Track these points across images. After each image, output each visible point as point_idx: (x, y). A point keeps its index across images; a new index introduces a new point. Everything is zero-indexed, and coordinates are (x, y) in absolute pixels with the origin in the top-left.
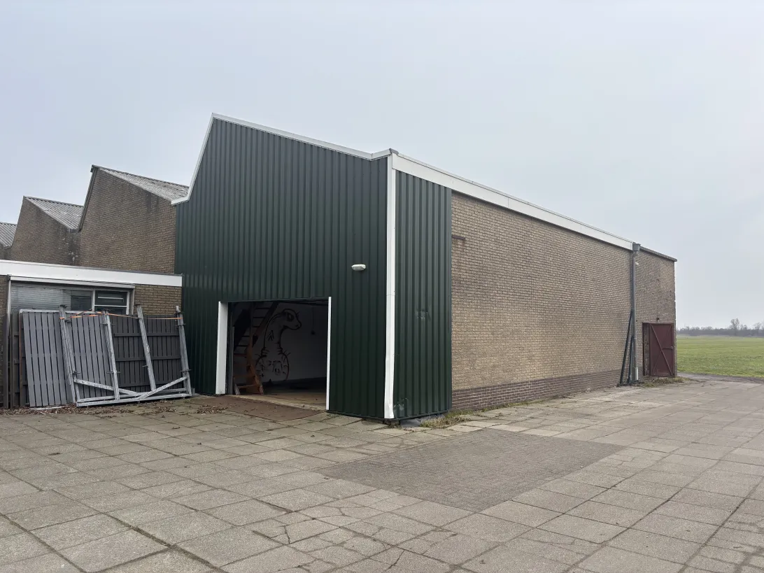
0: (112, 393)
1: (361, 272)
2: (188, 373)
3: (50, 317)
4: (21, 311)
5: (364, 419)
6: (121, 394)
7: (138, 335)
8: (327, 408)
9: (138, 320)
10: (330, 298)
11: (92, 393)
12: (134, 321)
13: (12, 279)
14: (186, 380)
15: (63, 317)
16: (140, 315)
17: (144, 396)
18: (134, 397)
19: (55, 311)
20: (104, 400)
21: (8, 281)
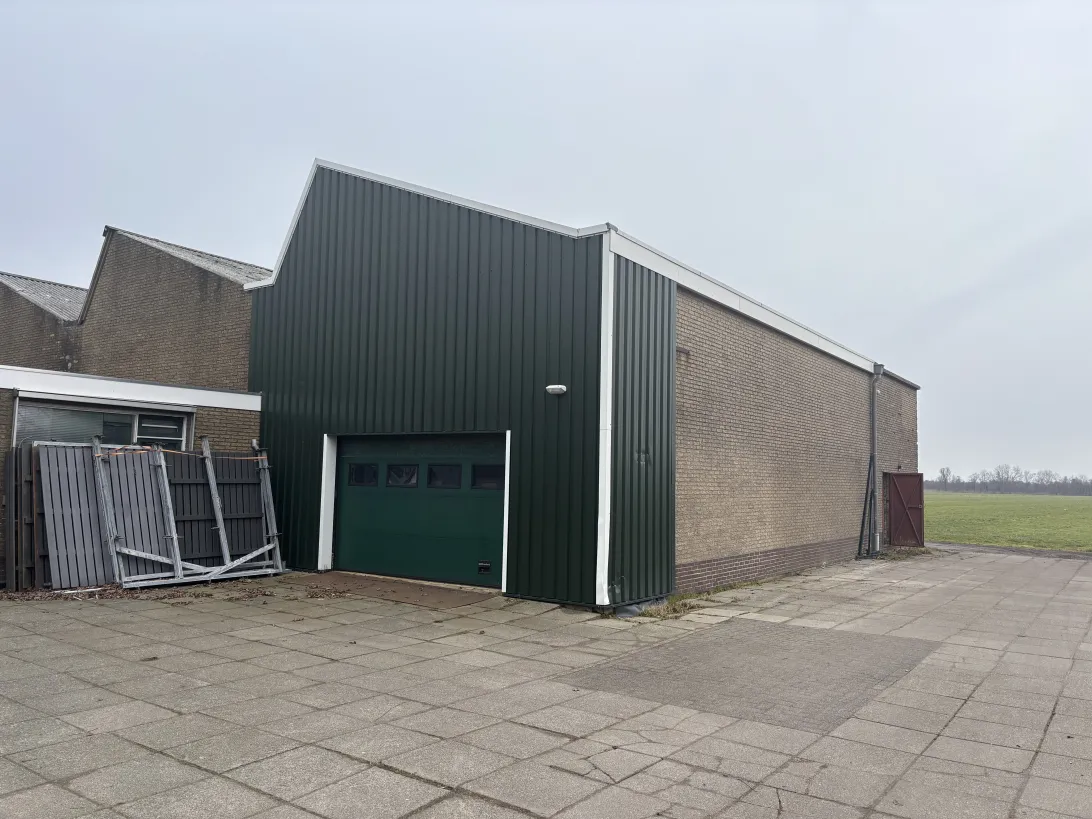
0: (170, 568)
1: (559, 396)
2: (276, 539)
3: (78, 453)
4: (35, 444)
5: (563, 605)
6: (184, 569)
7: (202, 481)
8: (504, 590)
9: (203, 459)
10: (508, 433)
11: (141, 568)
12: (198, 462)
13: (21, 394)
14: (274, 548)
15: (98, 454)
16: (207, 453)
17: (216, 572)
18: (201, 574)
19: (84, 445)
20: (158, 578)
21: (15, 398)
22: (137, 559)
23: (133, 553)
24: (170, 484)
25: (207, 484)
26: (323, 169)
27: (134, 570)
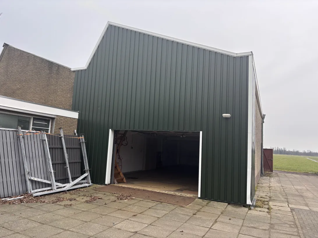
0: (50, 185)
1: (227, 119)
2: (88, 171)
5: (229, 204)
6: (57, 186)
7: (60, 147)
8: (199, 196)
9: (61, 138)
10: (201, 133)
14: (88, 175)
15: (21, 134)
16: (62, 135)
17: (68, 186)
20: (45, 191)
23: (36, 179)
26: (111, 25)
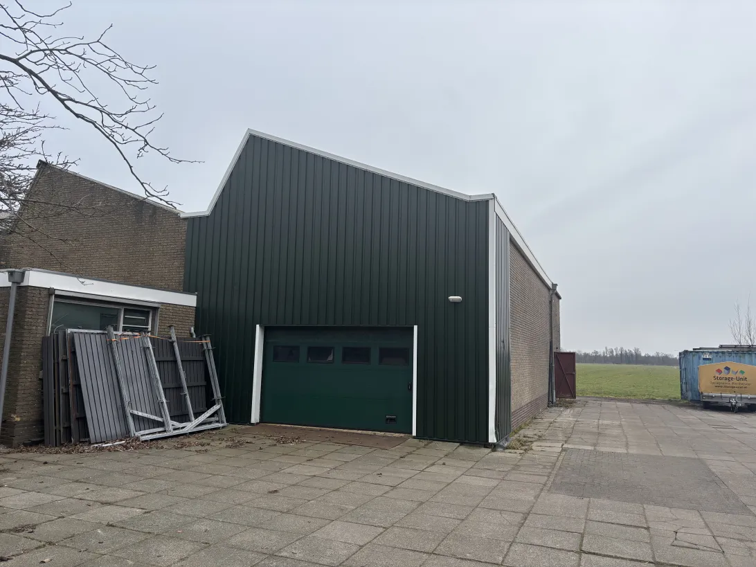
2: (221, 401)
3: (98, 338)
4: (69, 331)
5: (462, 444)
8: (414, 433)
9: (172, 342)
10: (416, 327)
12: (169, 344)
13: (57, 292)
14: (219, 409)
15: (114, 339)
16: (174, 338)
20: (156, 432)
21: (52, 295)
22: (143, 418)
23: (140, 414)
24: (156, 362)
25: (175, 361)
26: (254, 136)
27: (142, 426)
